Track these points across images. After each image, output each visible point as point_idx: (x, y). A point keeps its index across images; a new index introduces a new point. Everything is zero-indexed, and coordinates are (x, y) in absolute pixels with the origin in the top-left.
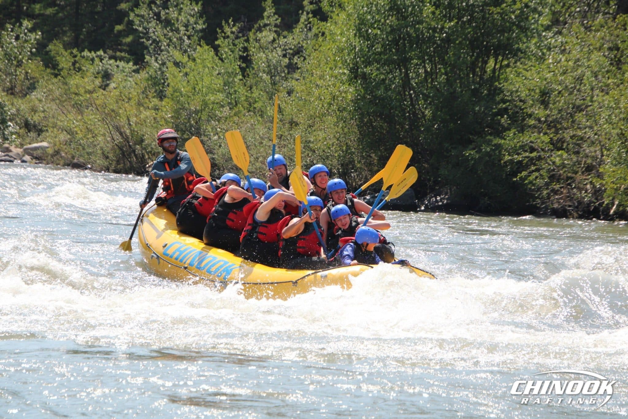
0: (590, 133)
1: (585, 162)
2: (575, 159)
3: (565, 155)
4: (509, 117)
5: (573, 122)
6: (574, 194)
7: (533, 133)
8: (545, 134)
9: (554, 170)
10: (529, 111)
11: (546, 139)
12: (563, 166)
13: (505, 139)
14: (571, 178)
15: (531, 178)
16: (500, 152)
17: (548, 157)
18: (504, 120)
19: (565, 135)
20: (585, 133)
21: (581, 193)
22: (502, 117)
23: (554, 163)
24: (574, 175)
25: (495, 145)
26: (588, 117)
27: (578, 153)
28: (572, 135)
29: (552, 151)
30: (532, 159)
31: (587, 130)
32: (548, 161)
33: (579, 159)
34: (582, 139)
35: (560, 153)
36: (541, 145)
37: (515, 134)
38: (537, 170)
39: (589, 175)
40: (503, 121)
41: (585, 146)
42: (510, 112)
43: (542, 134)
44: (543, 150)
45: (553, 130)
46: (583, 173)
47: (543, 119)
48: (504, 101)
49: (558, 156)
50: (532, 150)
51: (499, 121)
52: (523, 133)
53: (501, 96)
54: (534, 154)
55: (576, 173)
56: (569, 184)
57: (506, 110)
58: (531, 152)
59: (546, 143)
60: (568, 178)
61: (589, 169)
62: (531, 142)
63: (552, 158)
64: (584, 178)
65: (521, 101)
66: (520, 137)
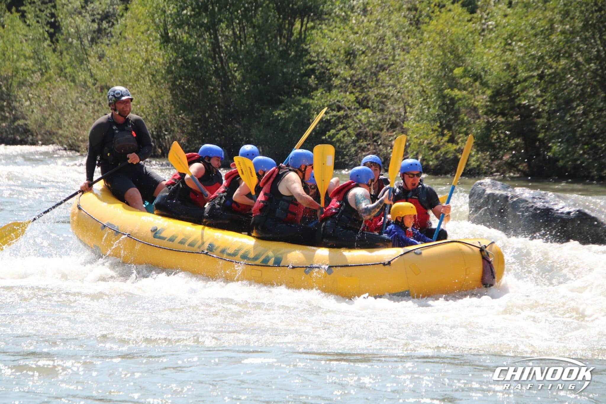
0: (393, 92)
1: (390, 119)
2: (379, 117)
3: (371, 113)
4: (316, 77)
5: (377, 81)
6: (381, 150)
7: (339, 92)
8: (351, 93)
9: (360, 128)
10: (335, 71)
11: (352, 98)
12: (369, 123)
13: (313, 99)
14: (378, 135)
15: (338, 136)
16: (309, 111)
17: (355, 115)
18: (312, 81)
19: (370, 93)
20: (389, 91)
21: (386, 149)
22: (310, 77)
23: (360, 120)
24: (379, 132)
25: (304, 105)
26: (391, 76)
27: (382, 110)
28: (376, 93)
29: (358, 109)
30: (339, 118)
31: (390, 88)
32: (355, 119)
33: (384, 116)
34: (386, 97)
35: (365, 111)
36: (347, 104)
37: (322, 93)
38: (345, 128)
39: (394, 131)
40: (310, 81)
41: (388, 104)
42: (317, 72)
43: (348, 93)
44: (349, 108)
45: (358, 89)
46: (388, 130)
47: (349, 79)
48: (311, 62)
49: (364, 114)
50: (340, 108)
51: (307, 81)
52: (330, 92)
53: (308, 57)
54: (342, 113)
55: (381, 130)
56: (375, 141)
57: (313, 71)
58: (338, 111)
59: (352, 102)
60: (374, 135)
61: (394, 126)
62: (338, 101)
63: (358, 116)
64: (389, 134)
65: (327, 61)
66: (327, 97)
